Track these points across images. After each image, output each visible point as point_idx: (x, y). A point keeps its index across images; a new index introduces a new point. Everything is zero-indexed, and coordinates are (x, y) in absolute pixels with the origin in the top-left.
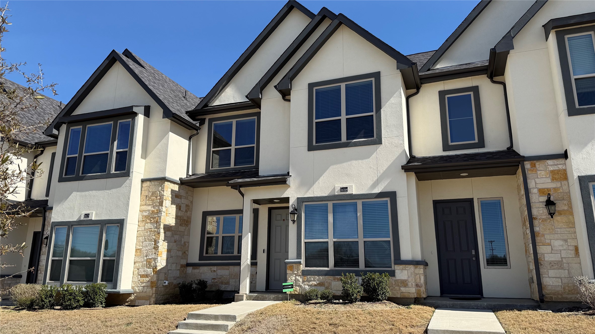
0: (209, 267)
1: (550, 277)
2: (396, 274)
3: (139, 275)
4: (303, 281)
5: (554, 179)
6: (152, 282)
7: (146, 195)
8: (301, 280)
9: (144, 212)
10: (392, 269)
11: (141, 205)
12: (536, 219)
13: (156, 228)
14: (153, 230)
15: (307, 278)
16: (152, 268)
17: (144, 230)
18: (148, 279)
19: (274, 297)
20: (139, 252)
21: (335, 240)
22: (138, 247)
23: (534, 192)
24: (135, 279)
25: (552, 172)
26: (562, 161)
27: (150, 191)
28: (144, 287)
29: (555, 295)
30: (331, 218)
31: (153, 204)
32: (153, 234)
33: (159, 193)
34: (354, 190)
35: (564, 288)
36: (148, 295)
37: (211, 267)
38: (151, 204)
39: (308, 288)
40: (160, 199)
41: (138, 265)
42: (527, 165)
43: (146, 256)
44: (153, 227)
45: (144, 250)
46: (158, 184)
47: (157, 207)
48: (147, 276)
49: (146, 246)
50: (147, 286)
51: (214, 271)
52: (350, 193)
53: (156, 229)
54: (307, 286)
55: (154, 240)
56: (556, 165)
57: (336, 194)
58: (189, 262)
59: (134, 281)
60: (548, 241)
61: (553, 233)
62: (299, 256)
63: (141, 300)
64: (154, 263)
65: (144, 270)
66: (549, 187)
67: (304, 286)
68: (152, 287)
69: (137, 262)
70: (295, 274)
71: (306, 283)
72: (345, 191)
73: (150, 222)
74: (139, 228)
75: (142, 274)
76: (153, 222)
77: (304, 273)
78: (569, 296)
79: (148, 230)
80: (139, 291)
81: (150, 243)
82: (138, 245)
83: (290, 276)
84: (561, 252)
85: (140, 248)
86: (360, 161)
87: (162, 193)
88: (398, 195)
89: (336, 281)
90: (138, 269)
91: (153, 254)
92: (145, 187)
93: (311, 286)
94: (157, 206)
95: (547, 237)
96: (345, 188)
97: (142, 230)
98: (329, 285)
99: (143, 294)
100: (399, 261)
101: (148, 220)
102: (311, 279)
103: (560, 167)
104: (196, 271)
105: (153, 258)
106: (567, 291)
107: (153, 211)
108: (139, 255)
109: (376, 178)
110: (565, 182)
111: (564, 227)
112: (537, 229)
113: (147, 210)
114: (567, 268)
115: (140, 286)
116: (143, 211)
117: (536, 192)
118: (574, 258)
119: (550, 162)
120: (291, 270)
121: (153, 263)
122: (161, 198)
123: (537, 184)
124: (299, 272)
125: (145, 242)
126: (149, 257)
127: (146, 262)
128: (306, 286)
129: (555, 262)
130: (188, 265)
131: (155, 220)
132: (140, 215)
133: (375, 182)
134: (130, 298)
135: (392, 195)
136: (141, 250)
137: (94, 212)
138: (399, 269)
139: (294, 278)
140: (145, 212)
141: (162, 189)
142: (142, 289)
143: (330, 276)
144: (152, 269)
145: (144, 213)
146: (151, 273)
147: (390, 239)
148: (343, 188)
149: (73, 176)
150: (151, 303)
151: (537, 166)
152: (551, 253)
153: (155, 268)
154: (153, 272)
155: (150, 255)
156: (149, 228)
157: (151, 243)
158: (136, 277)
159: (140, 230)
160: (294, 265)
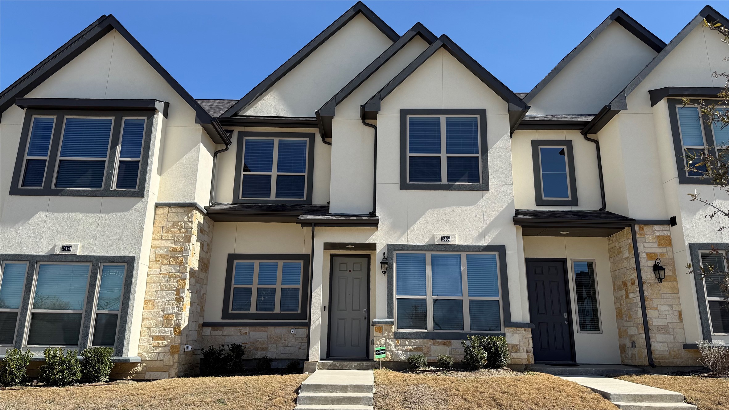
0: (238, 328)
1: (658, 342)
2: (506, 338)
3: (150, 336)
4: (396, 346)
5: (660, 245)
6: (172, 347)
7: (163, 225)
8: (393, 344)
9: (158, 249)
10: (502, 333)
11: (154, 239)
12: (645, 283)
13: (179, 272)
14: (174, 275)
15: (400, 342)
16: (172, 327)
17: (158, 275)
18: (165, 342)
19: (356, 364)
20: (150, 304)
21: (435, 297)
22: (149, 297)
23: (643, 255)
24: (144, 342)
25: (659, 237)
26: (666, 227)
27: (169, 220)
28: (159, 353)
29: (662, 360)
30: (430, 271)
31: (174, 239)
32: (174, 280)
33: (183, 224)
34: (457, 241)
35: (670, 353)
36: (167, 365)
37: (241, 328)
38: (171, 238)
39: (402, 353)
40: (185, 233)
41: (150, 322)
42: (637, 228)
43: (163, 311)
44: (174, 271)
45: (159, 302)
46: (182, 212)
47: (181, 244)
48: (164, 338)
49: (163, 297)
50: (165, 352)
51: (246, 333)
52: (453, 244)
53: (179, 274)
54: (401, 352)
55: (175, 289)
56: (661, 231)
57: (436, 243)
58: (205, 321)
59: (142, 344)
60: (655, 306)
61: (660, 298)
62: (390, 315)
63: (154, 372)
64: (176, 320)
65: (159, 329)
66: (656, 252)
67: (396, 351)
68: (173, 353)
69: (146, 318)
70: (385, 336)
71: (399, 348)
72: (446, 241)
73: (169, 263)
74: (150, 270)
75: (155, 335)
76: (174, 263)
77: (397, 336)
78: (675, 361)
79: (166, 274)
80: (150, 360)
81: (169, 293)
82: (149, 295)
83: (379, 339)
84: (667, 317)
85: (152, 299)
86: (464, 208)
87: (189, 224)
88: (507, 250)
89: (437, 346)
90: (149, 328)
91: (175, 308)
92: (160, 214)
93: (406, 351)
94: (180, 242)
95: (655, 301)
96: (446, 237)
97: (157, 274)
98: (428, 350)
99: (158, 364)
100: (509, 323)
101: (165, 261)
102: (406, 343)
103: (666, 233)
104: (218, 333)
105: (175, 314)
106: (673, 355)
107: (174, 249)
108: (150, 309)
109: (483, 229)
110: (669, 248)
111: (669, 292)
112: (646, 293)
113: (163, 246)
114: (673, 333)
115: (153, 352)
116: (158, 247)
117: (645, 256)
118: (678, 323)
119: (656, 227)
120: (380, 332)
121: (174, 320)
122: (187, 232)
123: (645, 248)
124: (390, 334)
125: (160, 291)
126: (167, 311)
127: (162, 319)
128: (399, 351)
129: (662, 327)
130: (206, 324)
131: (178, 262)
132: (153, 253)
133: (481, 233)
134: (135, 369)
135: (501, 250)
136: (154, 302)
137: (80, 244)
138: (509, 332)
139: (383, 342)
140: (161, 249)
141: (188, 219)
142: (155, 356)
143: (429, 340)
144: (172, 329)
145: (160, 251)
146: (171, 334)
147: (500, 298)
148: (445, 237)
149: (39, 188)
150: (171, 376)
151: (645, 230)
152: (659, 318)
153: (178, 327)
154: (174, 332)
155: (169, 309)
156: (168, 271)
157: (172, 292)
158: (145, 339)
159: (153, 273)
160: (384, 325)
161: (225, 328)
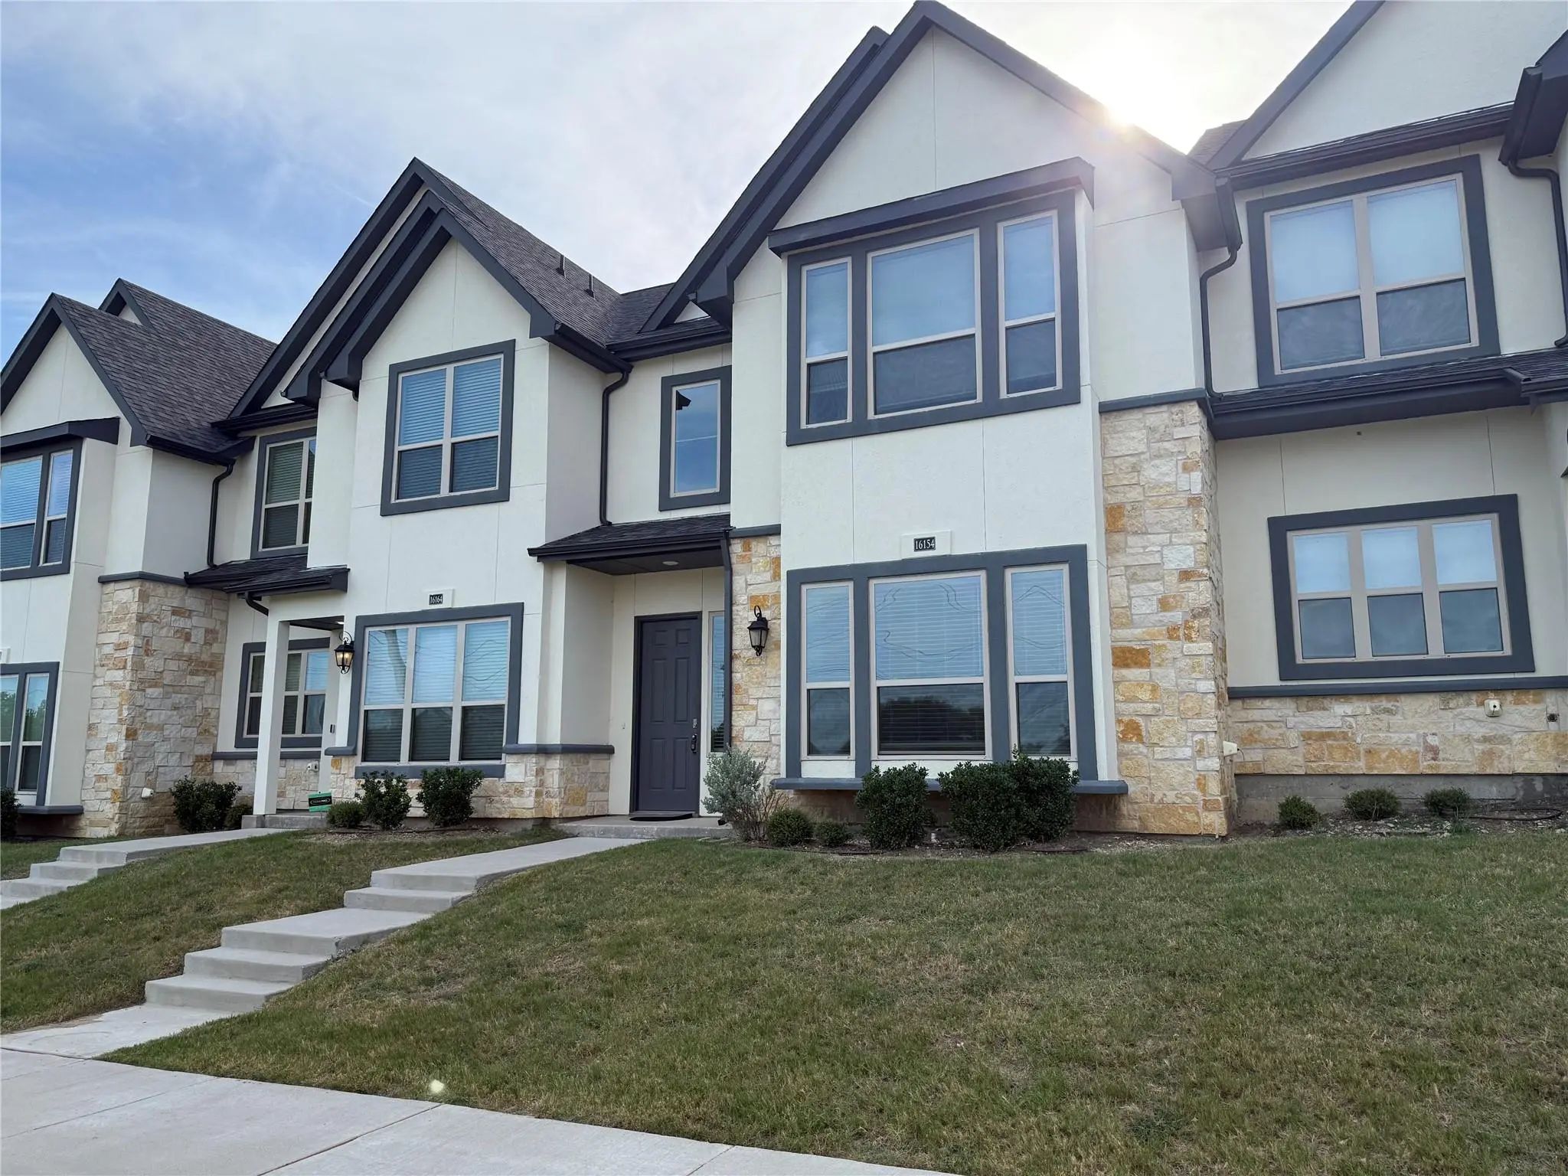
2: (507, 773)
3: (93, 776)
5: (775, 576)
6: (114, 792)
7: (109, 610)
8: (352, 788)
10: (502, 763)
11: (99, 633)
12: (738, 657)
13: (124, 680)
14: (118, 685)
16: (114, 763)
17: (103, 686)
18: (107, 784)
20: (94, 729)
21: (414, 705)
22: (92, 719)
23: (740, 602)
24: (87, 785)
25: (775, 561)
27: (115, 601)
28: (101, 800)
31: (119, 631)
32: (118, 693)
33: (128, 606)
34: (452, 601)
36: (108, 817)
38: (116, 629)
40: (130, 620)
41: (93, 756)
42: (737, 547)
43: (106, 739)
44: (118, 679)
45: (102, 726)
47: (126, 637)
48: (106, 778)
49: (107, 718)
50: (107, 799)
52: (446, 607)
53: (123, 683)
55: (118, 706)
57: (423, 608)
58: (219, 750)
59: (84, 788)
60: (753, 702)
61: (763, 686)
62: (352, 736)
63: (95, 828)
64: (118, 752)
65: (101, 766)
66: (766, 592)
68: (114, 800)
69: (90, 750)
70: (344, 775)
72: (437, 603)
73: (113, 668)
74: (95, 680)
75: (98, 774)
76: (118, 667)
77: (361, 772)
79: (110, 684)
80: (92, 810)
81: (112, 712)
82: (93, 716)
83: (336, 779)
84: (770, 723)
85: (96, 721)
87: (133, 606)
88: (526, 611)
90: (92, 765)
91: (117, 734)
92: (107, 594)
94: (125, 634)
95: (750, 692)
96: (437, 595)
97: (101, 684)
99: (99, 816)
100: (514, 747)
101: (110, 665)
104: (230, 769)
105: (117, 743)
107: (118, 646)
108: (94, 737)
112: (737, 677)
113: (109, 642)
115: (95, 799)
116: (103, 644)
117: (744, 602)
120: (337, 768)
121: (116, 752)
122: (132, 618)
123: (748, 585)
124: (351, 771)
125: (104, 710)
126: (110, 739)
127: (105, 750)
129: (760, 745)
130: (216, 756)
131: (122, 664)
132: (98, 653)
135: (515, 612)
136: (97, 727)
138: (512, 762)
139: (341, 784)
140: (106, 647)
141: (133, 599)
142: (97, 804)
144: (114, 765)
145: (105, 649)
146: (114, 773)
147: (507, 701)
148: (435, 595)
150: (111, 833)
151: (753, 550)
152: (755, 725)
153: (119, 763)
154: (116, 770)
155: (112, 736)
156: (112, 680)
157: (115, 711)
159: (97, 684)
160: (343, 758)
161: (238, 762)
